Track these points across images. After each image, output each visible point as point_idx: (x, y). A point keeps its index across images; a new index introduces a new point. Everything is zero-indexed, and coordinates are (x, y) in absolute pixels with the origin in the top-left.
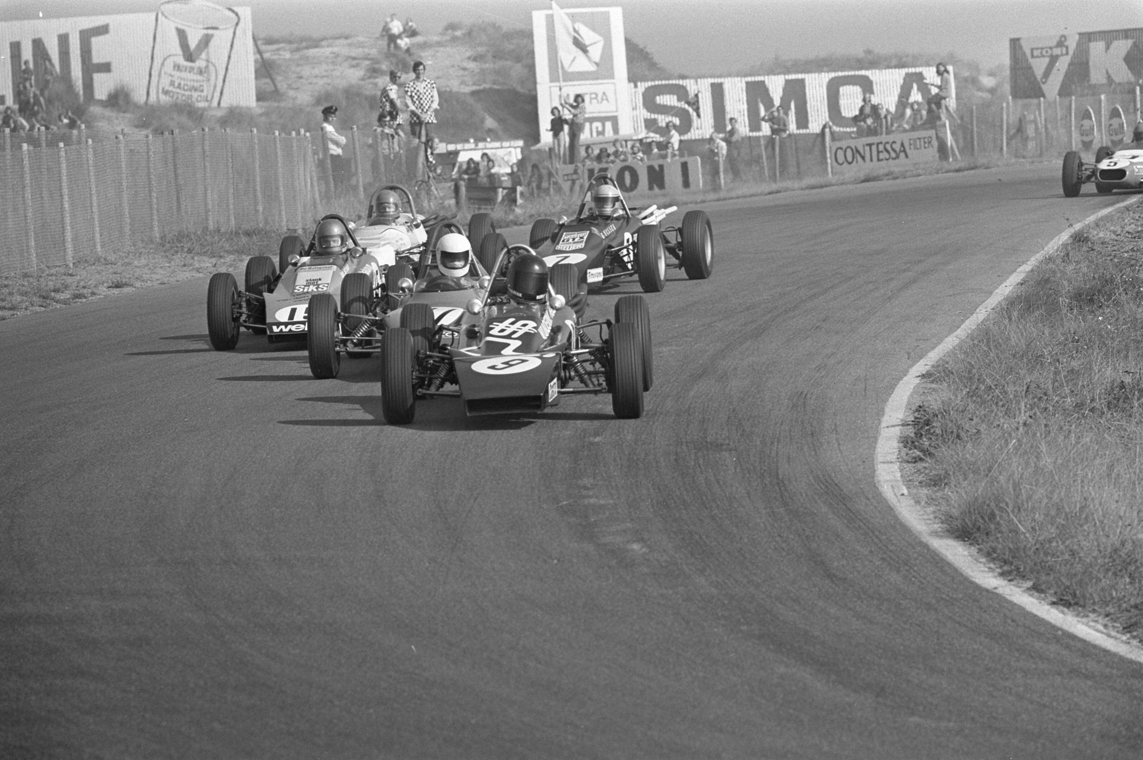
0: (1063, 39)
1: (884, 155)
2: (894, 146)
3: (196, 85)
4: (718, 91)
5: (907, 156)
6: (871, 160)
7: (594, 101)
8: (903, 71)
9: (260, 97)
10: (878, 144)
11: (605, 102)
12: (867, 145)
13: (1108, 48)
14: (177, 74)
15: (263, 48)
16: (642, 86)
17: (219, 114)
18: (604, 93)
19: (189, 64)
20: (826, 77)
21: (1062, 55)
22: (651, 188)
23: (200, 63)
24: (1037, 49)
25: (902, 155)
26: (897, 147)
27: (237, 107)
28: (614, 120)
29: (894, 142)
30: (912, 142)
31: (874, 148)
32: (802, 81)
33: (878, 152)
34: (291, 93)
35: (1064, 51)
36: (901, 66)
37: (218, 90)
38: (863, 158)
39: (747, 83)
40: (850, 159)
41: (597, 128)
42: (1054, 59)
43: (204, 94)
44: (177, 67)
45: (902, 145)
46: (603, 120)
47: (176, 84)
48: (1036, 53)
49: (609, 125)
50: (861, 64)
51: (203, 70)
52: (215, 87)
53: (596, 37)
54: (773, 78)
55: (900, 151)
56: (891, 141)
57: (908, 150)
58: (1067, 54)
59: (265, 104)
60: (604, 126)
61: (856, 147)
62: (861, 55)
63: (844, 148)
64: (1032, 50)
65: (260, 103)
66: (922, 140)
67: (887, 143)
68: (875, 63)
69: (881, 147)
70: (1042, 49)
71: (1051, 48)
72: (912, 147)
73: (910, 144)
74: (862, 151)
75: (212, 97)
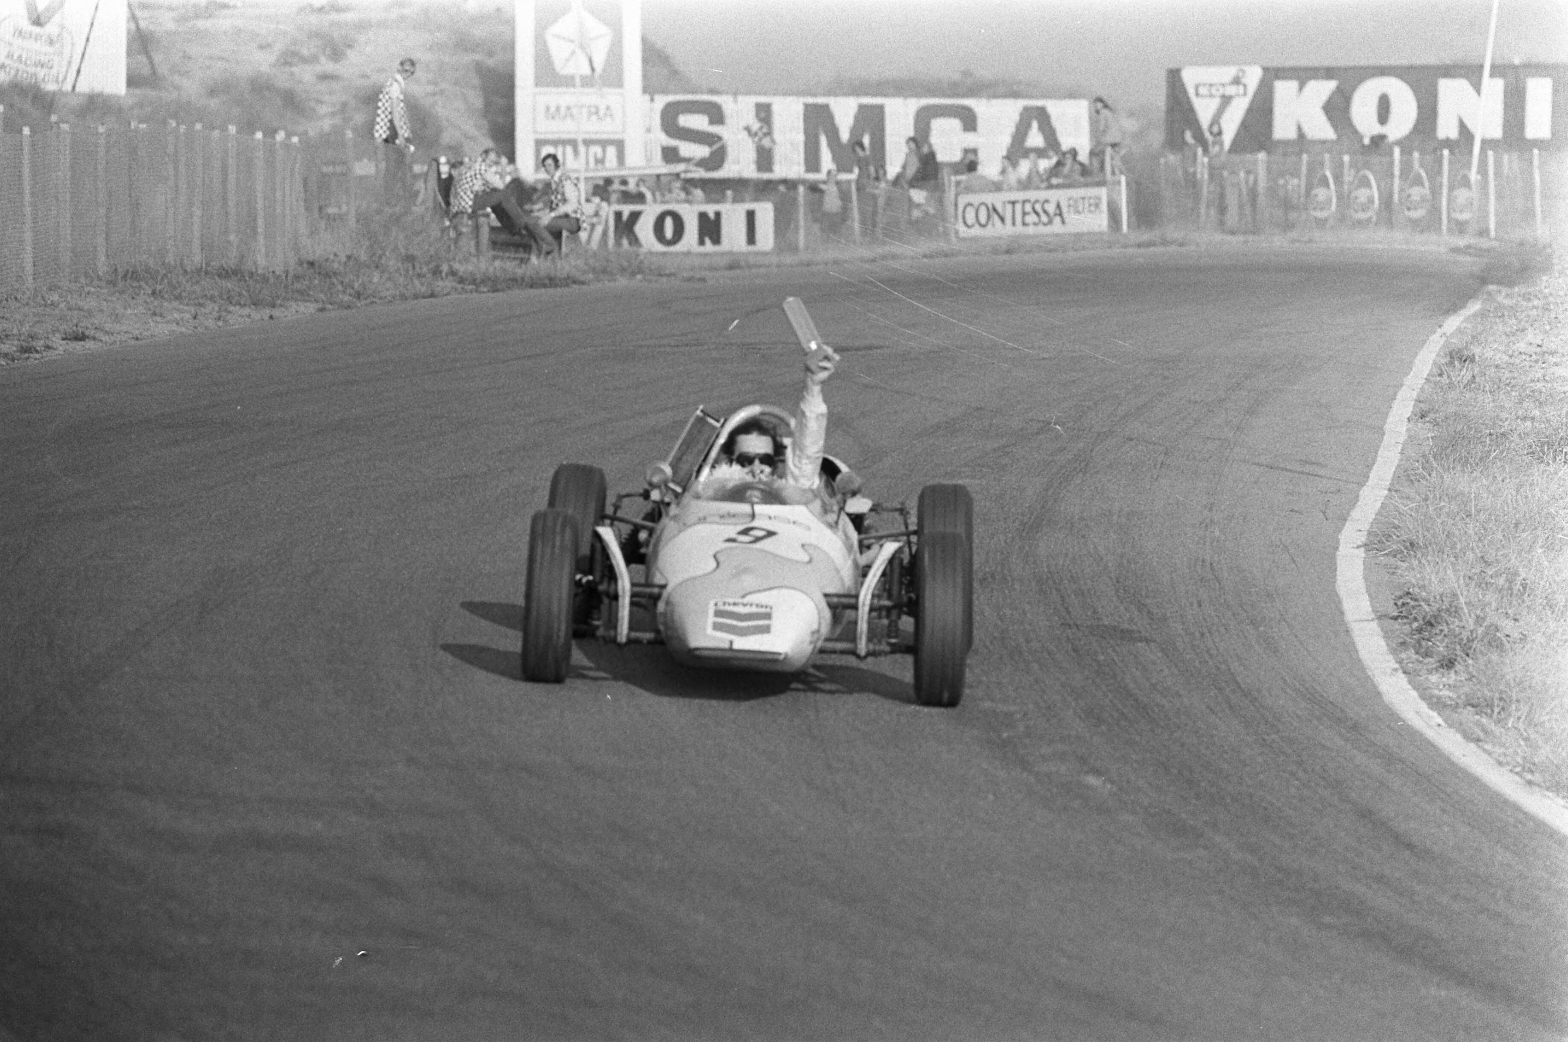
0: (1241, 74)
1: (1031, 218)
2: (1046, 206)
3: (44, 59)
4: (764, 113)
5: (1063, 222)
6: (1014, 224)
7: (594, 117)
8: (1021, 103)
9: (132, 81)
10: (1024, 202)
11: (608, 119)
12: (1009, 202)
13: (1301, 89)
14: (17, 42)
15: (138, 13)
16: (661, 101)
17: (74, 102)
18: (608, 108)
19: (36, 30)
20: (913, 105)
21: (1238, 95)
22: (702, 242)
23: (51, 29)
24: (1204, 85)
25: (1057, 219)
26: (1051, 208)
27: (100, 95)
28: (620, 145)
29: (1047, 201)
30: (1071, 202)
31: (1018, 207)
32: (881, 108)
33: (1024, 214)
34: (177, 78)
35: (1241, 91)
36: (1015, 95)
37: (74, 68)
38: (1002, 219)
39: (807, 106)
40: (983, 220)
41: (596, 154)
42: (1226, 100)
43: (54, 71)
44: (20, 33)
45: (1058, 206)
46: (604, 144)
47: (15, 57)
48: (1203, 90)
49: (611, 151)
50: (955, 89)
51: (55, 39)
52: (70, 63)
53: (603, 29)
54: (842, 100)
55: (1055, 215)
56: (1042, 199)
57: (1065, 215)
58: (1245, 94)
59: (137, 91)
60: (604, 151)
61: (993, 205)
62: (957, 77)
63: (976, 204)
64: (1197, 87)
65: (131, 90)
66: (1086, 202)
67: (1037, 201)
68: (978, 89)
69: (1028, 208)
70: (1211, 85)
71: (1223, 85)
72: (1072, 209)
73: (1069, 206)
74: (1000, 209)
75: (65, 78)
